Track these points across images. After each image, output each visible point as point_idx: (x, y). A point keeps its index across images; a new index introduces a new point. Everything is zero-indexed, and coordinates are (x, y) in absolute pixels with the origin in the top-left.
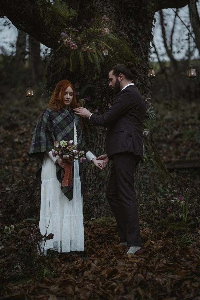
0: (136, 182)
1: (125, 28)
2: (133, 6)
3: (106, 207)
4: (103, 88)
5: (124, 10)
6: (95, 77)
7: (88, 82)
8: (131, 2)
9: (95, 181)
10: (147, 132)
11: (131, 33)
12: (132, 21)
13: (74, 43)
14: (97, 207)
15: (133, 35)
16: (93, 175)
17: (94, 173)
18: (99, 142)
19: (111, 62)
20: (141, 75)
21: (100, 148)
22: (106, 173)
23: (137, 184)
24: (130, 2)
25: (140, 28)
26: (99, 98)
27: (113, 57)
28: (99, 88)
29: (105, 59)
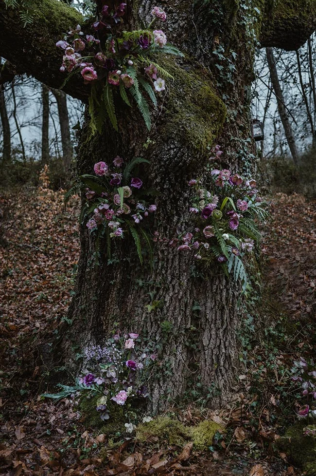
0: (232, 334)
1: (205, 55)
2: (219, 12)
3: (176, 383)
4: (163, 163)
5: (202, 22)
6: (146, 143)
7: (137, 154)
8: (216, 5)
9: (156, 335)
10: (250, 245)
11: (217, 65)
12: (218, 42)
13: (90, 66)
14: (159, 385)
15: (220, 67)
16: (152, 323)
17: (152, 320)
18: (160, 265)
19: (177, 112)
20: (236, 139)
21: (163, 275)
22: (176, 319)
23: (232, 338)
24: (214, 4)
25: (233, 57)
26: (157, 184)
27: (181, 103)
28: (156, 165)
29: (166, 108)
